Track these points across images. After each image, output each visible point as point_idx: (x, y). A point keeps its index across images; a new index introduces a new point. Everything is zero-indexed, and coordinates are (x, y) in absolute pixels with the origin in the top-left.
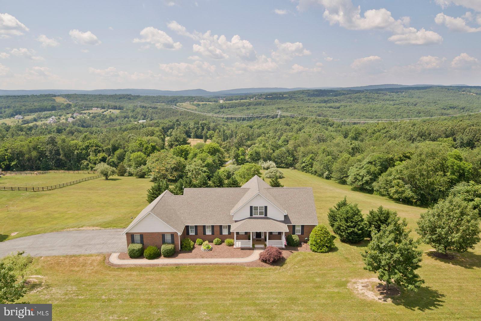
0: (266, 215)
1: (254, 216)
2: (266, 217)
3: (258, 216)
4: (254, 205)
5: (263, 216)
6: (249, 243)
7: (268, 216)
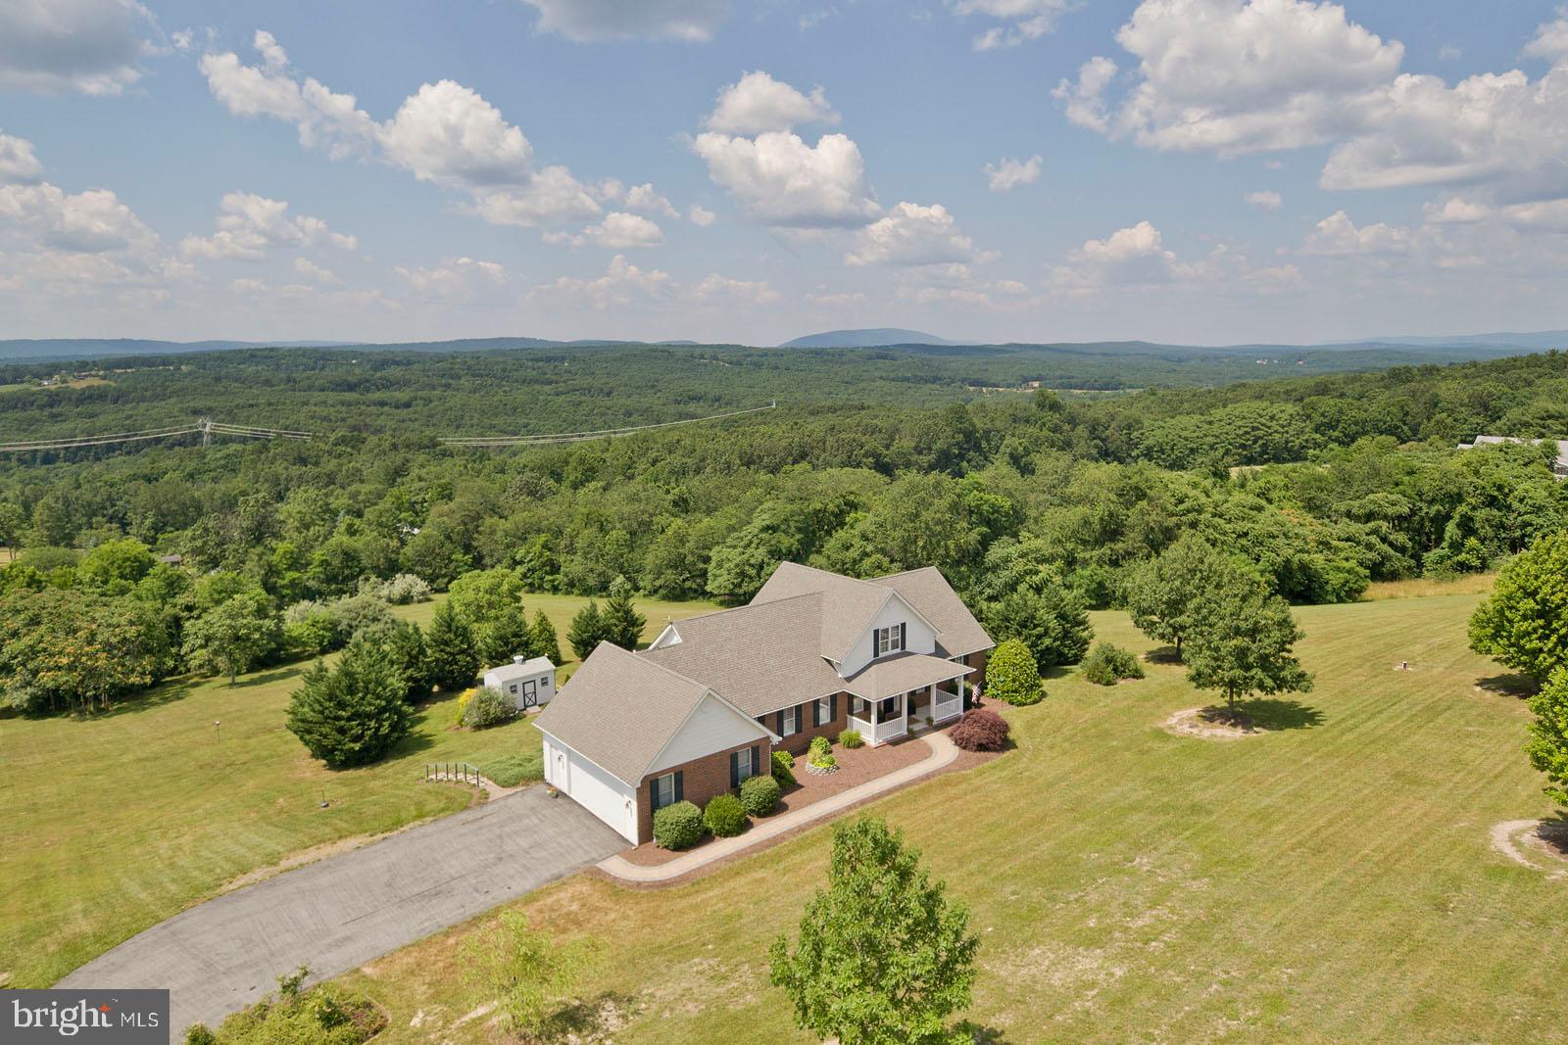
0: (903, 647)
1: (882, 655)
2: (906, 654)
3: (891, 652)
4: (881, 627)
5: (899, 650)
6: (899, 725)
7: (908, 649)
